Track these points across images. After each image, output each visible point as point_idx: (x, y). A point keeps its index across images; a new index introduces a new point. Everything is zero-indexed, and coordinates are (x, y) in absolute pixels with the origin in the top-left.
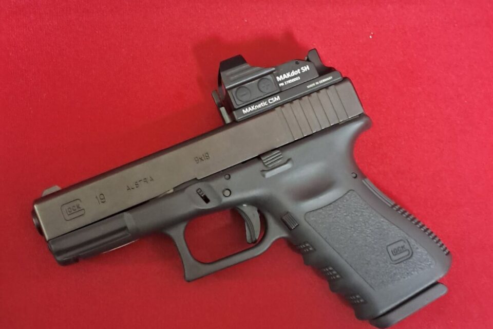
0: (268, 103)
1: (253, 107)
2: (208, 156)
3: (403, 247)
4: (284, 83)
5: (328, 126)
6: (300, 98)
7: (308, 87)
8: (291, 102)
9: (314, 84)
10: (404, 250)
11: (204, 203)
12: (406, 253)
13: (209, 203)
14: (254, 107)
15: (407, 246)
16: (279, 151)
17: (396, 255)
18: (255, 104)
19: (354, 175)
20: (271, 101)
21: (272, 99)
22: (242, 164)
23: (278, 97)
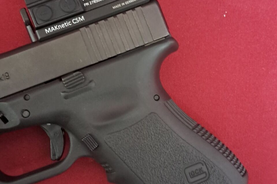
0: (72, 23)
1: (56, 27)
2: (8, 76)
3: (201, 169)
4: (89, 3)
5: (132, 47)
6: (105, 18)
7: (114, 8)
8: (96, 22)
9: (120, 5)
10: (202, 172)
11: (2, 123)
12: (203, 176)
13: (7, 123)
14: (58, 27)
15: (204, 169)
16: (80, 73)
17: (193, 177)
18: (58, 23)
19: (157, 98)
20: (75, 21)
21: (76, 19)
22: (45, 85)
23: (83, 17)
